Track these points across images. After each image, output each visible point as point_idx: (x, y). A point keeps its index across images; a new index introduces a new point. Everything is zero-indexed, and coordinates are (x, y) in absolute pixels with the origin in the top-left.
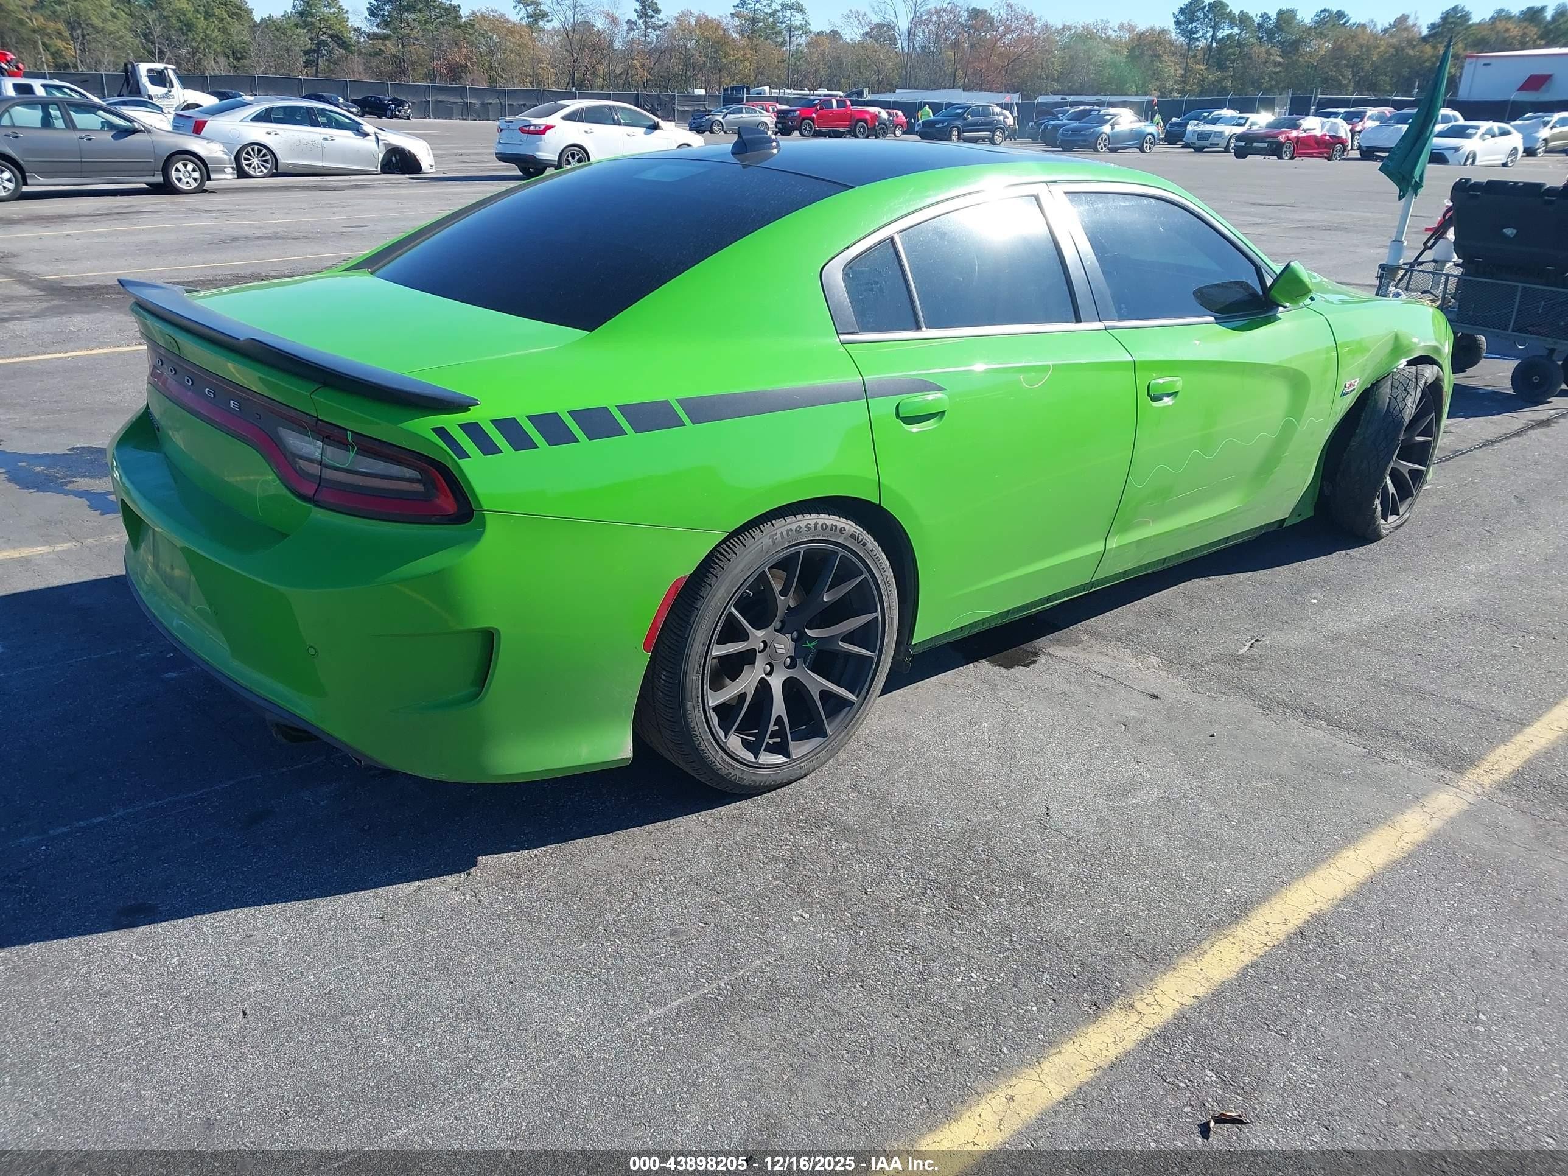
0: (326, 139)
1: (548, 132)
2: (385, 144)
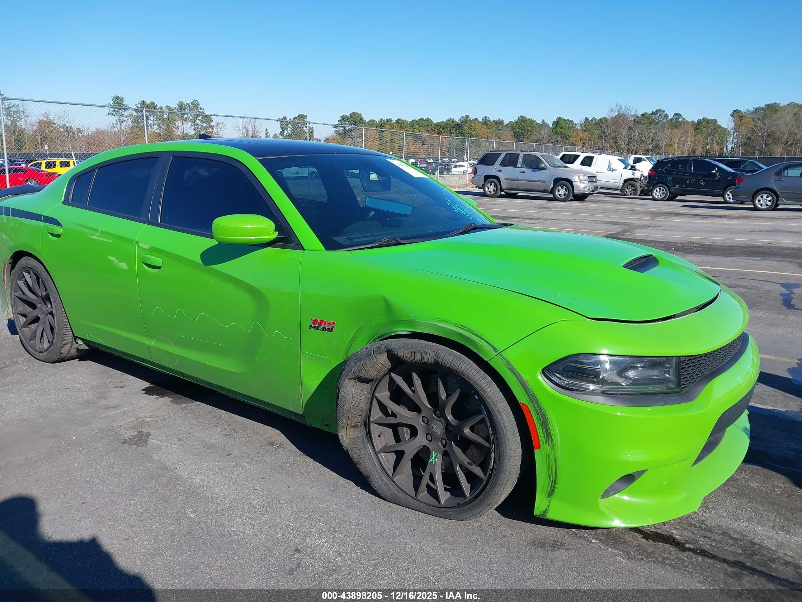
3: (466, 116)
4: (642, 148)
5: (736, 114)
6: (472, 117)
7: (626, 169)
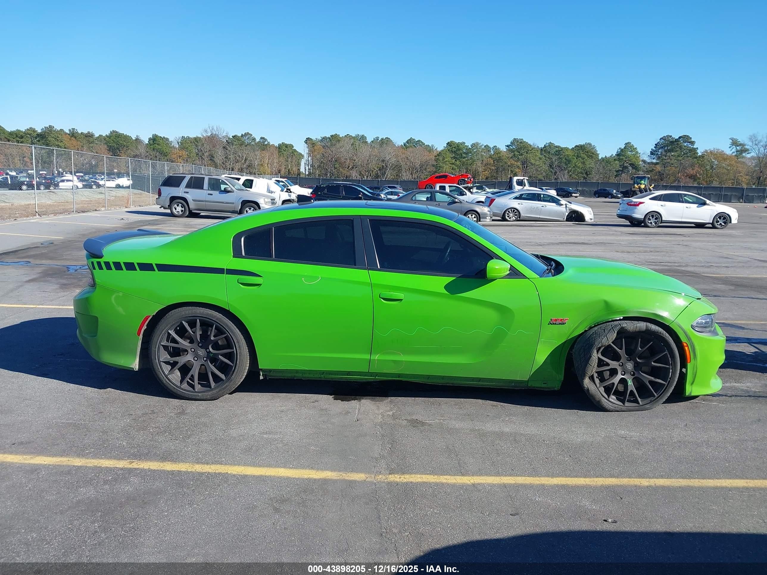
0: (542, 206)
1: (641, 205)
2: (569, 209)
3: (50, 126)
4: (237, 166)
5: (308, 141)
6: (58, 127)
7: (283, 191)
